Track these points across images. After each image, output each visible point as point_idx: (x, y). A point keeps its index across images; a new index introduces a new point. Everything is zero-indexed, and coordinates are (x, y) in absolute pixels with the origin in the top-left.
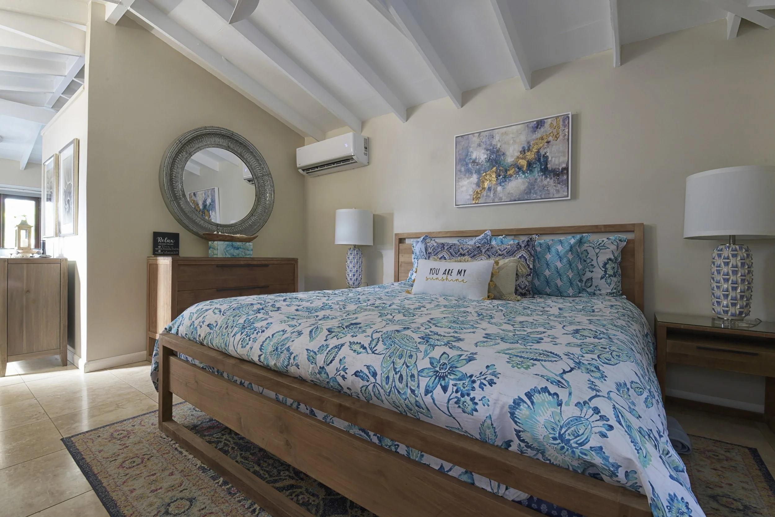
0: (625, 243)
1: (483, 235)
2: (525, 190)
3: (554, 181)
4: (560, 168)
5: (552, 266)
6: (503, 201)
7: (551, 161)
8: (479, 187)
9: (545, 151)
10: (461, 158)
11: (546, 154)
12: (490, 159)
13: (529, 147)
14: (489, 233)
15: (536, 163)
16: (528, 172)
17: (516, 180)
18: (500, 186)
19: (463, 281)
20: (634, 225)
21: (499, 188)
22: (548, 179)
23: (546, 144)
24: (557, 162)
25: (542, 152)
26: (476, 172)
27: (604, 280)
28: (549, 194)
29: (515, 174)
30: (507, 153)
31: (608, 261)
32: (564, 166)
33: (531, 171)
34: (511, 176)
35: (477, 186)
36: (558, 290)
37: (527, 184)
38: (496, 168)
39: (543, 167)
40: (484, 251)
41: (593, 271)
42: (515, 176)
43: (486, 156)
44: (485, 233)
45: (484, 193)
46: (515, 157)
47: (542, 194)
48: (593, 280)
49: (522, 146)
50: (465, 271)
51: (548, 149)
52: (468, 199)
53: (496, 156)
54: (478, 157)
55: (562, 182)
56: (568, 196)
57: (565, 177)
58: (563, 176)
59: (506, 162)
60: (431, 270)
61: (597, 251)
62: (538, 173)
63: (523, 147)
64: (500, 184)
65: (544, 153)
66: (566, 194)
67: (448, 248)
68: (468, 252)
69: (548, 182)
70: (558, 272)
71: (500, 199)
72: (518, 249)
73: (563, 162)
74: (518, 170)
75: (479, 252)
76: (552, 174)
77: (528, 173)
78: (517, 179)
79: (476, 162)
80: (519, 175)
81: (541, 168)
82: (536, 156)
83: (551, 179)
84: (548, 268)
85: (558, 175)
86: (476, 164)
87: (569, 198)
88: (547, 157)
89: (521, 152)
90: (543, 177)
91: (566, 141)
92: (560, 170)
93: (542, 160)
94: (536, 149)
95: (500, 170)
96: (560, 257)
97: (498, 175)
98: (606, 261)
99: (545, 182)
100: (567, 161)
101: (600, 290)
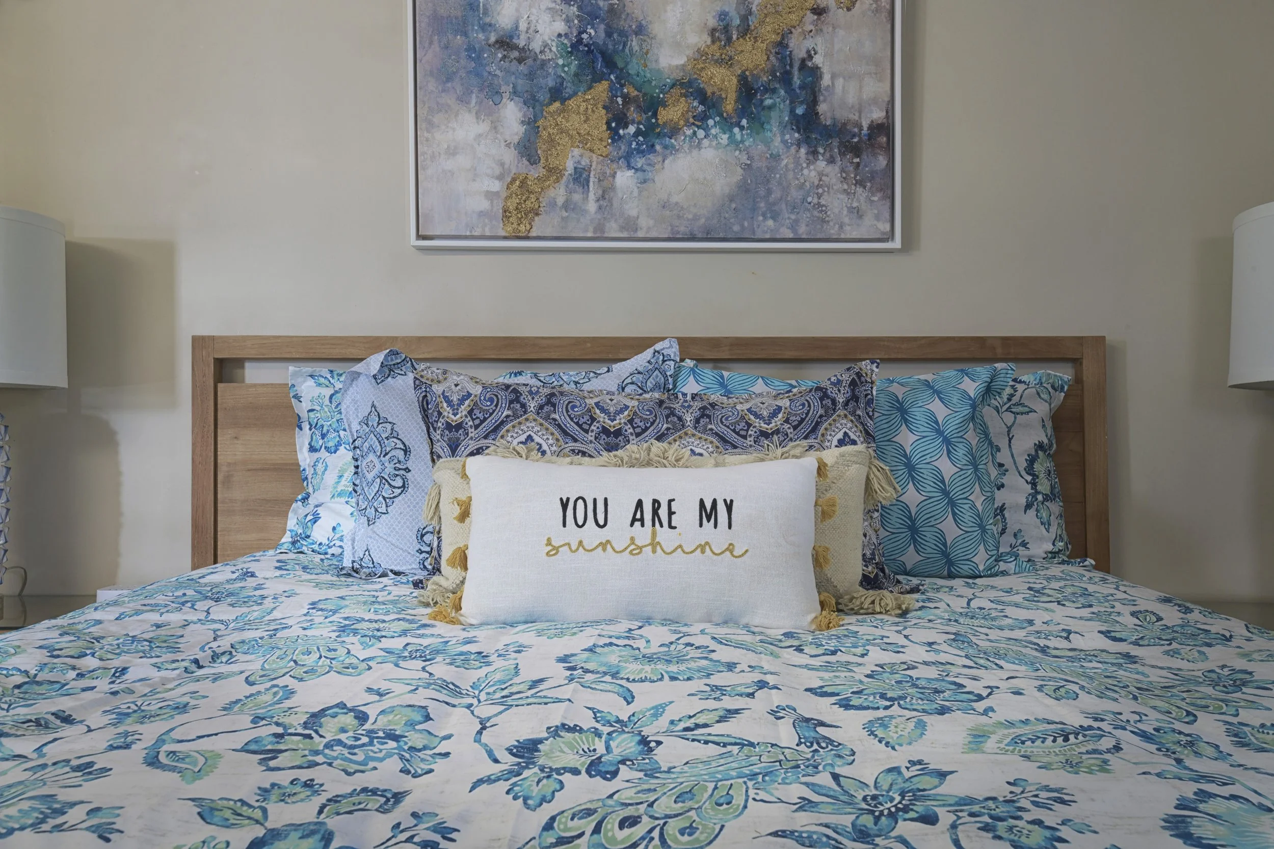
0: (1063, 394)
1: (648, 354)
2: (731, 199)
3: (842, 170)
4: (865, 125)
5: (926, 472)
6: (640, 234)
7: (831, 88)
8: (533, 160)
9: (809, 44)
10: (442, 12)
11: (810, 57)
12: (580, 41)
13: (745, 19)
14: (671, 349)
15: (774, 91)
16: (744, 122)
17: (695, 152)
18: (629, 167)
19: (730, 548)
20: (1080, 341)
21: (624, 178)
22: (821, 164)
23: (811, 17)
24: (851, 99)
25: (798, 47)
26: (515, 93)
27: (1032, 512)
28: (823, 221)
29: (689, 125)
30: (656, 29)
31: (1036, 451)
32: (878, 115)
33: (752, 118)
34: (675, 131)
35: (522, 155)
36: (945, 554)
37: (740, 171)
38: (611, 89)
39: (800, 111)
40: (689, 418)
41: (1003, 486)
42: (689, 132)
43: (560, 26)
44: (658, 347)
45: (559, 193)
46: (690, 52)
47: (796, 221)
48: (1006, 513)
49: (718, 7)
50: (729, 507)
51: (819, 40)
52: (481, 214)
53: (609, 34)
54: (523, 26)
55: (872, 179)
56: (891, 236)
57: (882, 161)
58: (875, 155)
59: (651, 65)
60: (564, 506)
61: (1009, 418)
62: (783, 134)
63: (723, 16)
64: (628, 160)
65: (803, 54)
66: (888, 227)
67: (541, 407)
68: (631, 421)
69: (821, 175)
70: (945, 493)
71: (630, 229)
72: (827, 415)
73: (874, 101)
74: (701, 108)
75: (674, 424)
76: (835, 143)
77: (742, 128)
78: (699, 146)
79: (516, 47)
80: (706, 129)
81: (792, 111)
82: (772, 58)
83: (831, 161)
84: (913, 478)
85: (856, 150)
86: (515, 54)
87: (897, 244)
88: (815, 72)
89: (713, 31)
90: (803, 151)
91: (884, 16)
92: (865, 131)
93: (797, 81)
94: (775, 32)
95: (625, 97)
96: (947, 442)
97: (617, 120)
98: (1033, 453)
99: (811, 174)
100: (887, 99)
101: (1024, 544)
